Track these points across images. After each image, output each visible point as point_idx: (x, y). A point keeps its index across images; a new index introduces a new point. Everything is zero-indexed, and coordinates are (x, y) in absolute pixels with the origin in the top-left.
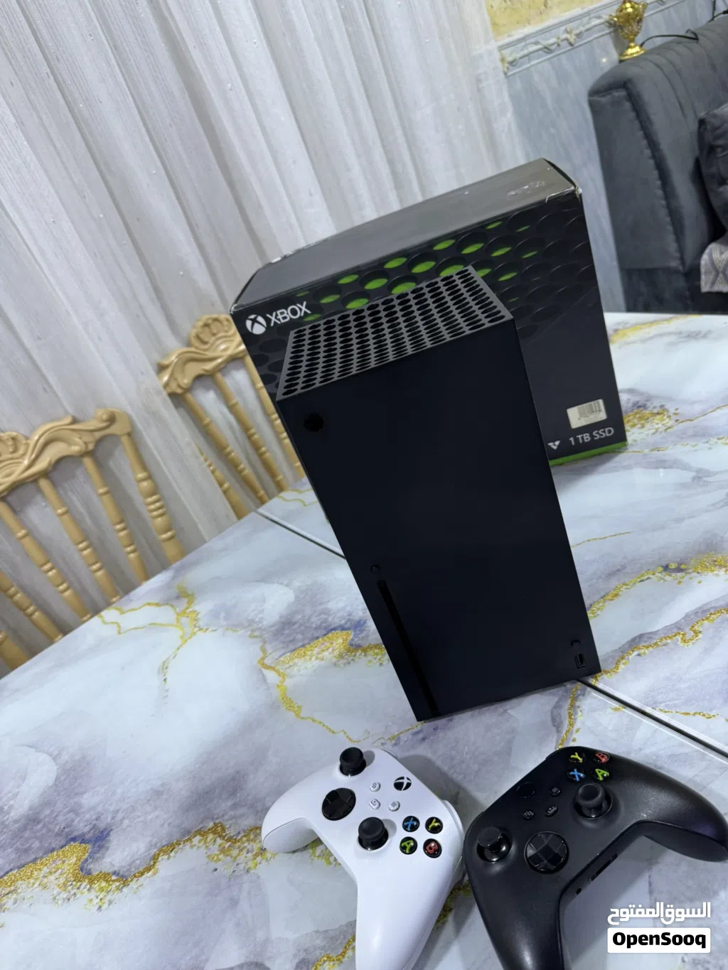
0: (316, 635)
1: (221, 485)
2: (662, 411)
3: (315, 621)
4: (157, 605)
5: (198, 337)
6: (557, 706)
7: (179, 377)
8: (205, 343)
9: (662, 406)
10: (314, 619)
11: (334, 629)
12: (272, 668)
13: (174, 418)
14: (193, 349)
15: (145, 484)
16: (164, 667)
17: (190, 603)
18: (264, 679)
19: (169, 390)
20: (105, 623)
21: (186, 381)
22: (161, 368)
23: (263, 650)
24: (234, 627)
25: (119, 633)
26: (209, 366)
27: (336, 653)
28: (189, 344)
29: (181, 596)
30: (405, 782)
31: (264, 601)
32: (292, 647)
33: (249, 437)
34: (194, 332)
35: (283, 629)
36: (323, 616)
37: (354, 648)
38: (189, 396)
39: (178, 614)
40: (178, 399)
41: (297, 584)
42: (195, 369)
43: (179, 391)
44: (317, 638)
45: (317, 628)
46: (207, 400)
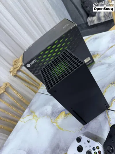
0: (59, 113)
1: (28, 87)
2: (98, 54)
3: (58, 111)
4: (29, 115)
5: (14, 64)
6: (105, 115)
7: (14, 72)
8: (16, 65)
9: (97, 53)
10: (57, 110)
11: (61, 111)
12: (54, 122)
13: (16, 79)
14: (14, 67)
15: (16, 93)
16: (35, 127)
17: (34, 114)
18: (54, 125)
19: (13, 75)
20: (21, 121)
21: (15, 72)
22: (11, 72)
23: (51, 119)
24: (44, 116)
25: (25, 123)
26: (18, 68)
27: (64, 116)
28: (13, 66)
29: (32, 113)
30: (89, 140)
31: (47, 109)
32: (56, 117)
33: (29, 77)
34: (13, 64)
35: (52, 114)
36: (58, 110)
37: (66, 114)
38: (17, 75)
39: (33, 116)
40: (15, 76)
41: (51, 104)
42: (16, 70)
43: (15, 75)
44: (59, 114)
45: (58, 112)
46: (20, 74)
